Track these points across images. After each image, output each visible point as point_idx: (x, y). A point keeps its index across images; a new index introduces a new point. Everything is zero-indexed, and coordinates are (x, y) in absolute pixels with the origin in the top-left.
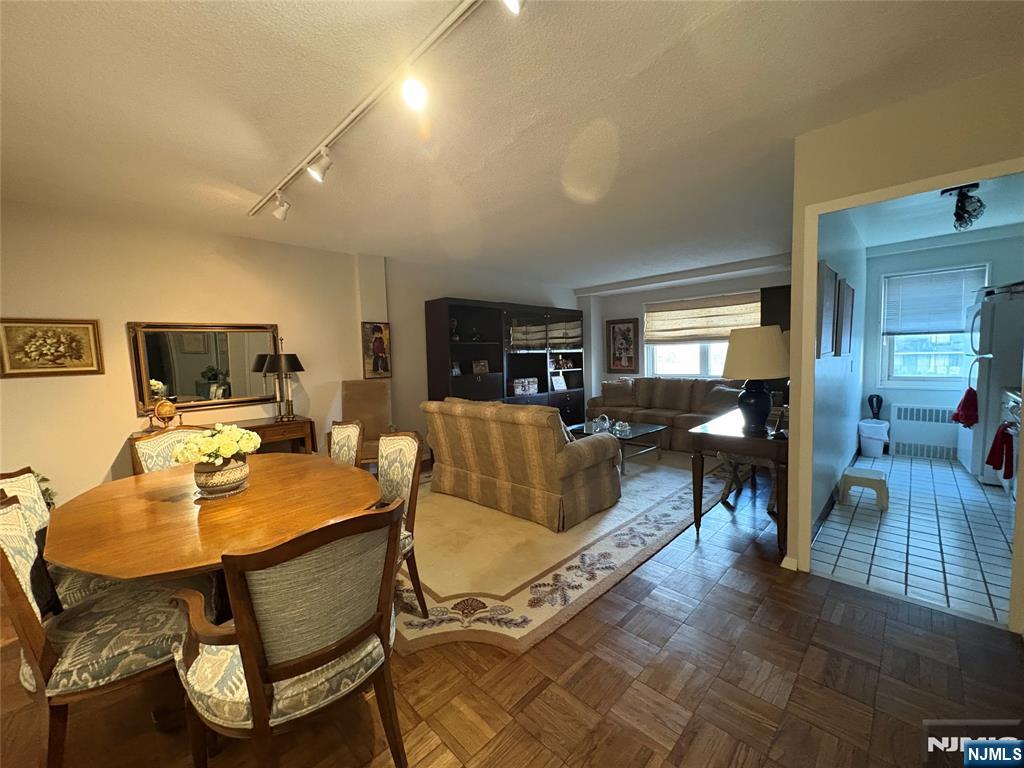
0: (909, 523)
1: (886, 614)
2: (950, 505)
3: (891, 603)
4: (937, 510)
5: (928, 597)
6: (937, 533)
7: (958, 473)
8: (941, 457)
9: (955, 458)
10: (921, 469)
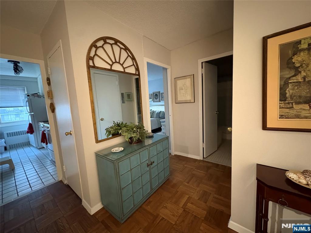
0: (24, 169)
1: (29, 201)
2: (33, 158)
3: (29, 196)
4: (30, 161)
5: (38, 187)
6: (33, 167)
7: (32, 148)
8: (25, 145)
9: (30, 144)
10: (20, 151)
